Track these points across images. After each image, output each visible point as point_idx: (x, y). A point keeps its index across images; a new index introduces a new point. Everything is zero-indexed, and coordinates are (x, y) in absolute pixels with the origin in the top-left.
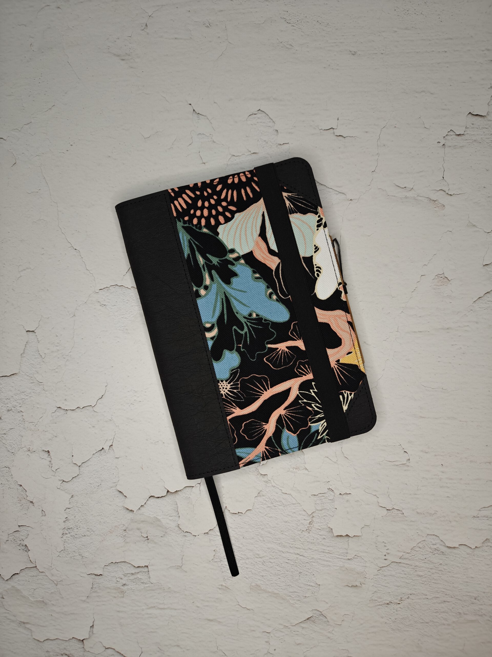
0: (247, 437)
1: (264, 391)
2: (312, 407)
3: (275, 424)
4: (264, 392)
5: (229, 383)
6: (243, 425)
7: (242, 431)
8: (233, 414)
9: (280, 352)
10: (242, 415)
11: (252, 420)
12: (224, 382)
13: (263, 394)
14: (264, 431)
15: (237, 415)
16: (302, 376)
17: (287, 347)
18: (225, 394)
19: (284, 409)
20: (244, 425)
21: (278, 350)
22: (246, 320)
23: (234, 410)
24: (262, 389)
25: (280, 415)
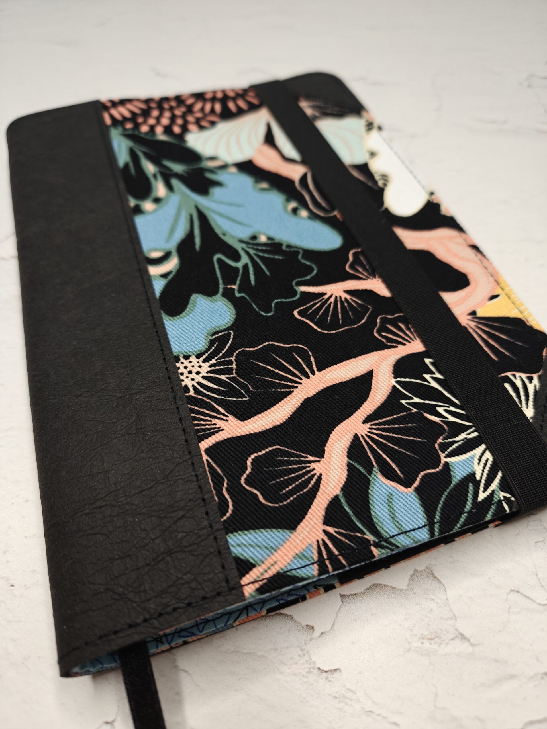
0: (265, 498)
1: (303, 377)
2: (439, 415)
3: (346, 460)
4: (301, 379)
5: (204, 361)
6: (249, 463)
7: (246, 479)
8: (217, 435)
9: (332, 300)
10: (243, 434)
11: (274, 447)
12: (193, 359)
13: (301, 384)
14: (314, 480)
15: (230, 436)
16: (397, 347)
17: (347, 292)
18: (193, 386)
19: (364, 422)
20: (252, 463)
21: (326, 297)
22: (244, 246)
23: (219, 423)
24: (297, 373)
25: (356, 436)
